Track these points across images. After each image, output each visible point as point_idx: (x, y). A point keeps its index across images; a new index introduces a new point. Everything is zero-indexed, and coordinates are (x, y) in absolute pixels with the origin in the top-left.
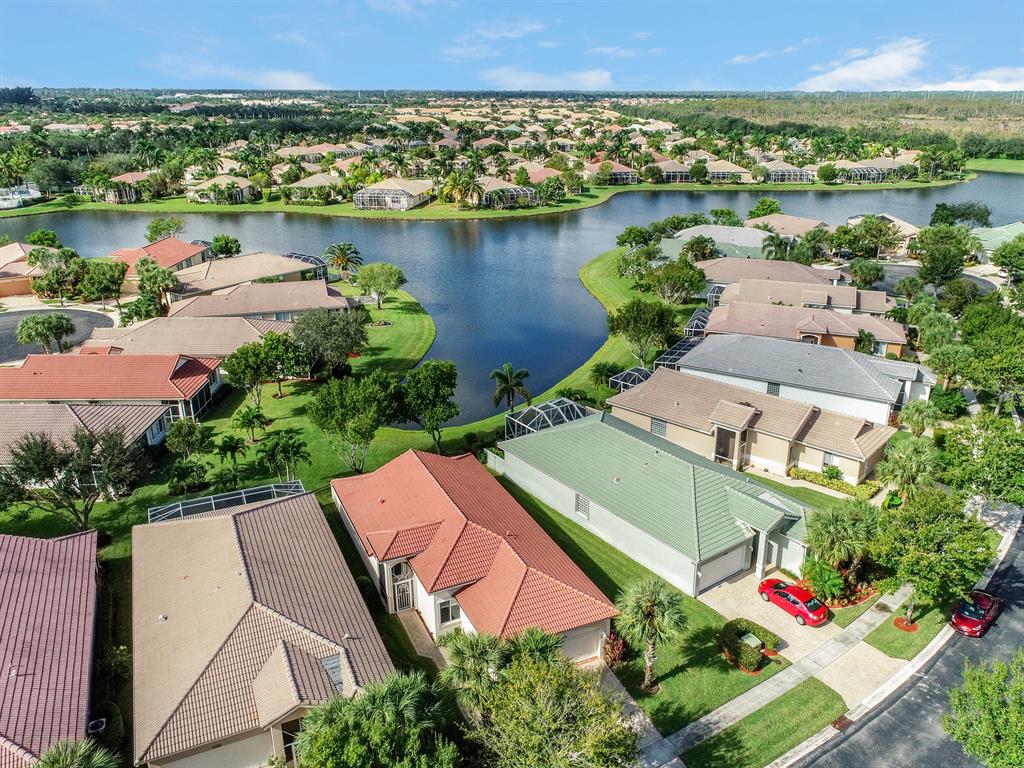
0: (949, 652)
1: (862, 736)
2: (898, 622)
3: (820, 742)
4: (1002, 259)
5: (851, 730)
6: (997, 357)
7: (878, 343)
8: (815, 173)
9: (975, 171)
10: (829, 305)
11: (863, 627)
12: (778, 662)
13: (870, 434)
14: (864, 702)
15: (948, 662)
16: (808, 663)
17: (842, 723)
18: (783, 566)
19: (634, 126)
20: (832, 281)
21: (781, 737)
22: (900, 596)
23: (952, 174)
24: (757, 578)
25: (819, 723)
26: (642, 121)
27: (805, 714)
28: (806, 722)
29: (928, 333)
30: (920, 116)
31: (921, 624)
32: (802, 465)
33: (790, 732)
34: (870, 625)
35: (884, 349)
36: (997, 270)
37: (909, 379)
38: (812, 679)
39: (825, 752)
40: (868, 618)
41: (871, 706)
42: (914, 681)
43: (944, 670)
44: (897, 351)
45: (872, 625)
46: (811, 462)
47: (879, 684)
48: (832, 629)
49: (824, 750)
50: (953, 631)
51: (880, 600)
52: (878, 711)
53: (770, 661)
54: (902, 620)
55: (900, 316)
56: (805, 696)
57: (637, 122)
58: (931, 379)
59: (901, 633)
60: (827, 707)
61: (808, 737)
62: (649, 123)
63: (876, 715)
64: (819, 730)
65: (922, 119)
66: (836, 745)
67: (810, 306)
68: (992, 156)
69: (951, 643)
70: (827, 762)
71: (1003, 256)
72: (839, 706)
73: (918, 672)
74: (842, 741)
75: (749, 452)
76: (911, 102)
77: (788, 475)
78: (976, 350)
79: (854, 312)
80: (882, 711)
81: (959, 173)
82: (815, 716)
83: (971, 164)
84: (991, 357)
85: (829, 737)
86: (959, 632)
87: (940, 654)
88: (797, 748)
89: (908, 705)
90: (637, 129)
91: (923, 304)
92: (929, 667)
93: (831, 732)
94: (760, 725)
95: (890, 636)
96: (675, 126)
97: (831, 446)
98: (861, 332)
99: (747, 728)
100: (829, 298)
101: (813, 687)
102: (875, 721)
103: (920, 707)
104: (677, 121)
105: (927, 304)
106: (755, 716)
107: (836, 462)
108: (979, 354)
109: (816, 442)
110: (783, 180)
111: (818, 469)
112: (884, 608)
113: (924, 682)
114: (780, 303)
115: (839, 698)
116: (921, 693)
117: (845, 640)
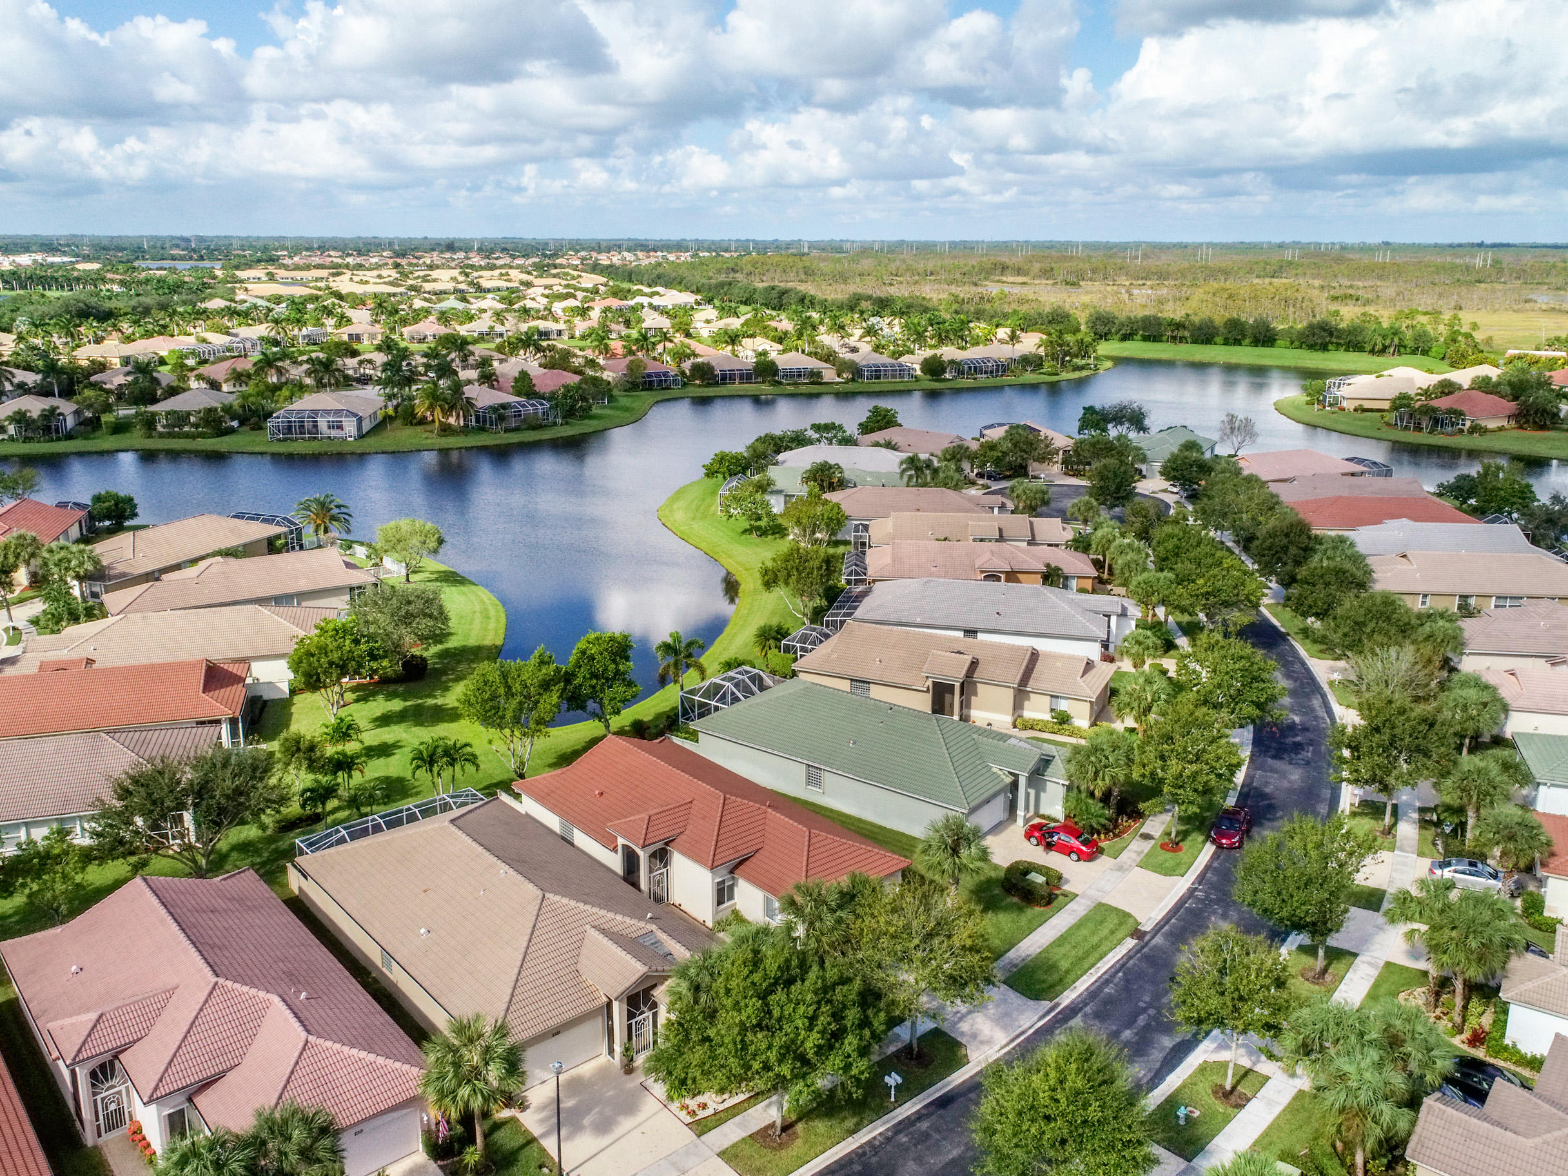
0: (1216, 864)
1: (1159, 940)
2: (1163, 846)
3: (1124, 952)
4: (1173, 474)
5: (1147, 938)
6: (1201, 582)
7: (1067, 578)
8: (917, 367)
9: (1108, 358)
10: (1001, 538)
11: (1134, 856)
12: (1065, 895)
13: (1093, 672)
14: (1152, 915)
15: (1216, 871)
16: (1092, 892)
17: (1137, 934)
18: (1042, 812)
19: (639, 299)
20: (992, 508)
21: (1087, 954)
22: (1158, 824)
23: (1084, 362)
24: (1019, 826)
25: (1119, 935)
26: (647, 290)
27: (1105, 932)
28: (1106, 938)
29: (1120, 562)
30: (1021, 279)
31: (1185, 845)
32: (1028, 714)
33: (1096, 947)
34: (1139, 853)
35: (1074, 583)
36: (1166, 485)
37: (1114, 613)
38: (1101, 905)
39: (1131, 958)
40: (1136, 848)
41: (1160, 917)
42: (1191, 892)
43: (1215, 879)
44: (1088, 584)
45: (1142, 852)
46: (1037, 710)
47: (1161, 899)
48: (1104, 861)
49: (1129, 956)
50: (1214, 848)
51: (1142, 831)
52: (1166, 920)
53: (1057, 896)
54: (1167, 844)
55: (1081, 545)
56: (1098, 918)
57: (640, 293)
58: (1135, 612)
59: (1169, 855)
60: (1121, 924)
61: (1112, 949)
62: (657, 293)
63: (1167, 922)
64: (1120, 942)
65: (1024, 283)
66: (1139, 951)
67: (982, 540)
68: (1125, 338)
69: (1215, 857)
70: (1135, 965)
71: (1174, 469)
72: (1131, 921)
73: (1193, 884)
74: (1143, 947)
75: (969, 707)
76: (1005, 259)
77: (1015, 727)
78: (1177, 576)
79: (1029, 544)
80: (1170, 919)
81: (1091, 361)
82: (1112, 932)
83: (1104, 348)
84: (1194, 581)
85: (1130, 946)
86: (1220, 847)
87: (1208, 868)
88: (1105, 959)
89: (1189, 910)
90: (646, 304)
91: (1106, 530)
92: (1201, 878)
93: (1130, 943)
94: (1067, 947)
95: (1160, 859)
96: (699, 297)
97: (1056, 689)
98: (1048, 566)
99: (1056, 950)
100: (1000, 530)
101: (1102, 912)
102: (1167, 927)
103: (1201, 910)
104: (698, 291)
105: (1110, 529)
106: (1061, 941)
107: (1063, 705)
108: (1180, 581)
109: (1043, 686)
110: (878, 377)
111: (1047, 717)
112: (1147, 837)
113: (1200, 891)
114: (945, 539)
115: (1129, 915)
116: (1199, 900)
117: (1120, 868)
